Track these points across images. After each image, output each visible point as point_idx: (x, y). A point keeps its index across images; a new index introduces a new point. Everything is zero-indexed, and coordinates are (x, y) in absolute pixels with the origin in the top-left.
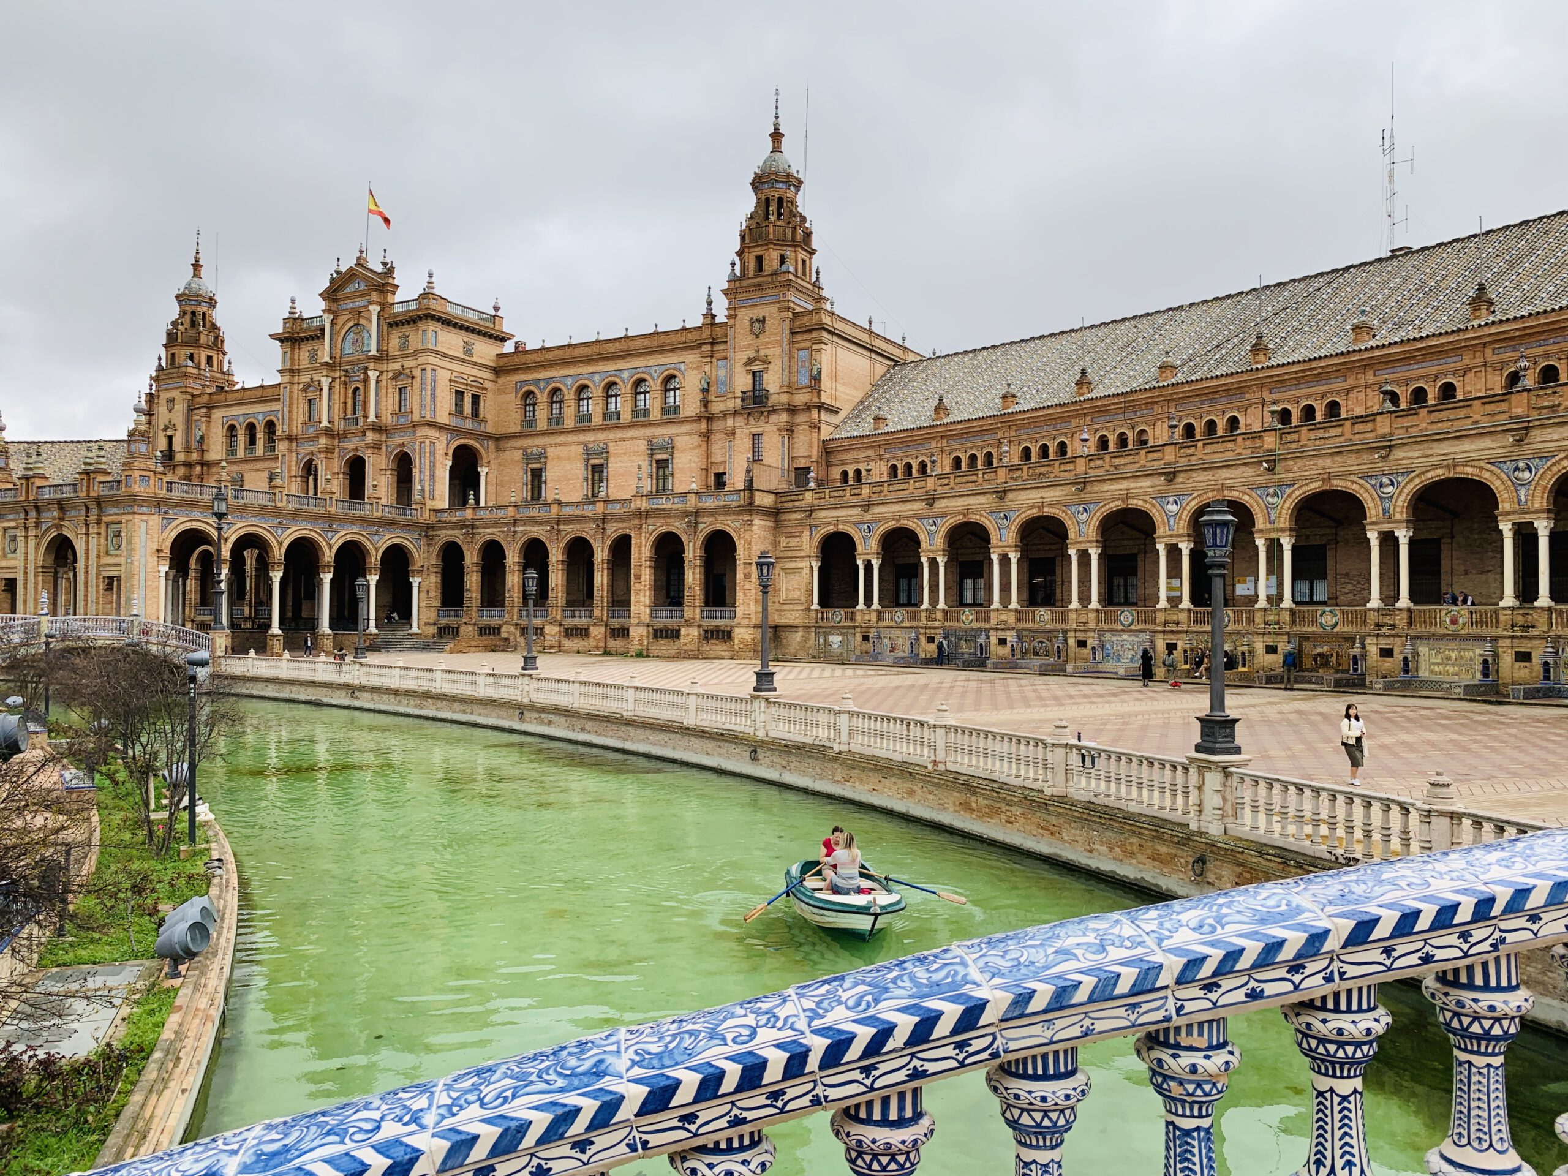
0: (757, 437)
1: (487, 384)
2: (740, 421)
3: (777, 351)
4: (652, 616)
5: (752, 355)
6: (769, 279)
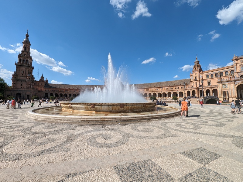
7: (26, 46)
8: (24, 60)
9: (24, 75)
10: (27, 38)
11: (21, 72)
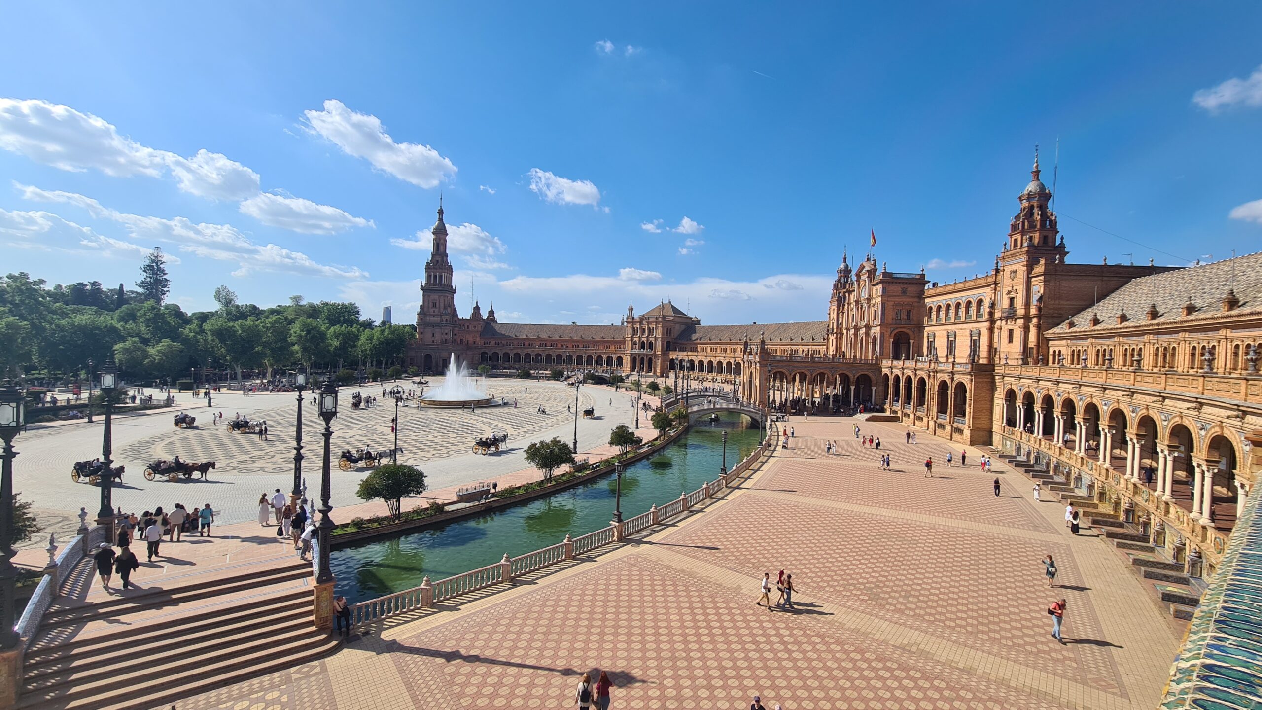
0: (1011, 332)
1: (915, 304)
2: (1004, 322)
3: (1022, 287)
4: (937, 418)
5: (1010, 289)
6: (1019, 250)
7: (438, 241)
8: (435, 277)
9: (436, 310)
10: (441, 220)
11: (431, 305)
